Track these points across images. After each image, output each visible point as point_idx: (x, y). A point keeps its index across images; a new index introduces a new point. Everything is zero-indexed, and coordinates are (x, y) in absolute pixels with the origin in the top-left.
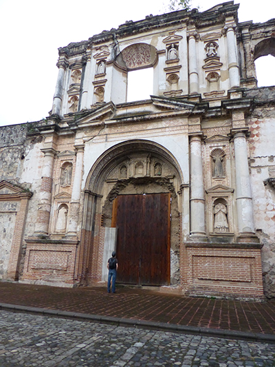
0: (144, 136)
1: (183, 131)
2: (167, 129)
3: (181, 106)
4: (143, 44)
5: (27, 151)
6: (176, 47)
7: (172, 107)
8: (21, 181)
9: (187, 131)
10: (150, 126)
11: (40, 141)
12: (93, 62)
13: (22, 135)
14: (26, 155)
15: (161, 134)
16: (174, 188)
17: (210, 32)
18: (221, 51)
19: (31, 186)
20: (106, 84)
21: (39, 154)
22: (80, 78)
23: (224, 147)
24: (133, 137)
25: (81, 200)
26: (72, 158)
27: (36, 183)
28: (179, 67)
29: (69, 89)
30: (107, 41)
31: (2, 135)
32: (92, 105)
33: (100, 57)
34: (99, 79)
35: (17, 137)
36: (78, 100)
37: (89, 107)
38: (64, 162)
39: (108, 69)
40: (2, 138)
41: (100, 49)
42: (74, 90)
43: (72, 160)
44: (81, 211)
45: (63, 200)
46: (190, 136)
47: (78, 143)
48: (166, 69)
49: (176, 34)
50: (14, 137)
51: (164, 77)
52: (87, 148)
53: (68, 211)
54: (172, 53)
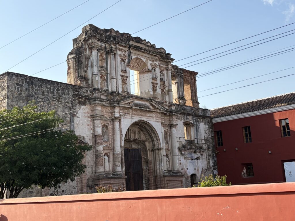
0: (147, 119)
1: (160, 121)
2: (155, 118)
3: (161, 108)
4: (141, 60)
5: (77, 110)
6: (154, 70)
7: (158, 107)
8: (77, 134)
10: (148, 115)
11: (85, 104)
12: (119, 59)
13: (68, 94)
14: (77, 113)
15: (153, 120)
16: (146, 146)
17: (161, 65)
18: (165, 78)
19: (84, 139)
20: (128, 79)
21: (86, 115)
22: (104, 62)
23: (167, 130)
24: (143, 119)
25: (123, 152)
26: (108, 123)
27: (87, 137)
28: (157, 84)
29: (99, 69)
30: (125, 47)
31: (50, 88)
32: (122, 92)
33: (122, 57)
34: (124, 74)
35: (65, 95)
36: (105, 80)
37: (120, 92)
38: (103, 124)
39: (127, 69)
40: (51, 92)
41: (122, 51)
42: (103, 71)
43: (108, 124)
44: (124, 159)
45: (106, 151)
46: (162, 124)
47: (117, 115)
48: (152, 83)
49: (155, 62)
50: (62, 95)
51: (152, 87)
52: (122, 120)
53: (108, 158)
54: (154, 73)
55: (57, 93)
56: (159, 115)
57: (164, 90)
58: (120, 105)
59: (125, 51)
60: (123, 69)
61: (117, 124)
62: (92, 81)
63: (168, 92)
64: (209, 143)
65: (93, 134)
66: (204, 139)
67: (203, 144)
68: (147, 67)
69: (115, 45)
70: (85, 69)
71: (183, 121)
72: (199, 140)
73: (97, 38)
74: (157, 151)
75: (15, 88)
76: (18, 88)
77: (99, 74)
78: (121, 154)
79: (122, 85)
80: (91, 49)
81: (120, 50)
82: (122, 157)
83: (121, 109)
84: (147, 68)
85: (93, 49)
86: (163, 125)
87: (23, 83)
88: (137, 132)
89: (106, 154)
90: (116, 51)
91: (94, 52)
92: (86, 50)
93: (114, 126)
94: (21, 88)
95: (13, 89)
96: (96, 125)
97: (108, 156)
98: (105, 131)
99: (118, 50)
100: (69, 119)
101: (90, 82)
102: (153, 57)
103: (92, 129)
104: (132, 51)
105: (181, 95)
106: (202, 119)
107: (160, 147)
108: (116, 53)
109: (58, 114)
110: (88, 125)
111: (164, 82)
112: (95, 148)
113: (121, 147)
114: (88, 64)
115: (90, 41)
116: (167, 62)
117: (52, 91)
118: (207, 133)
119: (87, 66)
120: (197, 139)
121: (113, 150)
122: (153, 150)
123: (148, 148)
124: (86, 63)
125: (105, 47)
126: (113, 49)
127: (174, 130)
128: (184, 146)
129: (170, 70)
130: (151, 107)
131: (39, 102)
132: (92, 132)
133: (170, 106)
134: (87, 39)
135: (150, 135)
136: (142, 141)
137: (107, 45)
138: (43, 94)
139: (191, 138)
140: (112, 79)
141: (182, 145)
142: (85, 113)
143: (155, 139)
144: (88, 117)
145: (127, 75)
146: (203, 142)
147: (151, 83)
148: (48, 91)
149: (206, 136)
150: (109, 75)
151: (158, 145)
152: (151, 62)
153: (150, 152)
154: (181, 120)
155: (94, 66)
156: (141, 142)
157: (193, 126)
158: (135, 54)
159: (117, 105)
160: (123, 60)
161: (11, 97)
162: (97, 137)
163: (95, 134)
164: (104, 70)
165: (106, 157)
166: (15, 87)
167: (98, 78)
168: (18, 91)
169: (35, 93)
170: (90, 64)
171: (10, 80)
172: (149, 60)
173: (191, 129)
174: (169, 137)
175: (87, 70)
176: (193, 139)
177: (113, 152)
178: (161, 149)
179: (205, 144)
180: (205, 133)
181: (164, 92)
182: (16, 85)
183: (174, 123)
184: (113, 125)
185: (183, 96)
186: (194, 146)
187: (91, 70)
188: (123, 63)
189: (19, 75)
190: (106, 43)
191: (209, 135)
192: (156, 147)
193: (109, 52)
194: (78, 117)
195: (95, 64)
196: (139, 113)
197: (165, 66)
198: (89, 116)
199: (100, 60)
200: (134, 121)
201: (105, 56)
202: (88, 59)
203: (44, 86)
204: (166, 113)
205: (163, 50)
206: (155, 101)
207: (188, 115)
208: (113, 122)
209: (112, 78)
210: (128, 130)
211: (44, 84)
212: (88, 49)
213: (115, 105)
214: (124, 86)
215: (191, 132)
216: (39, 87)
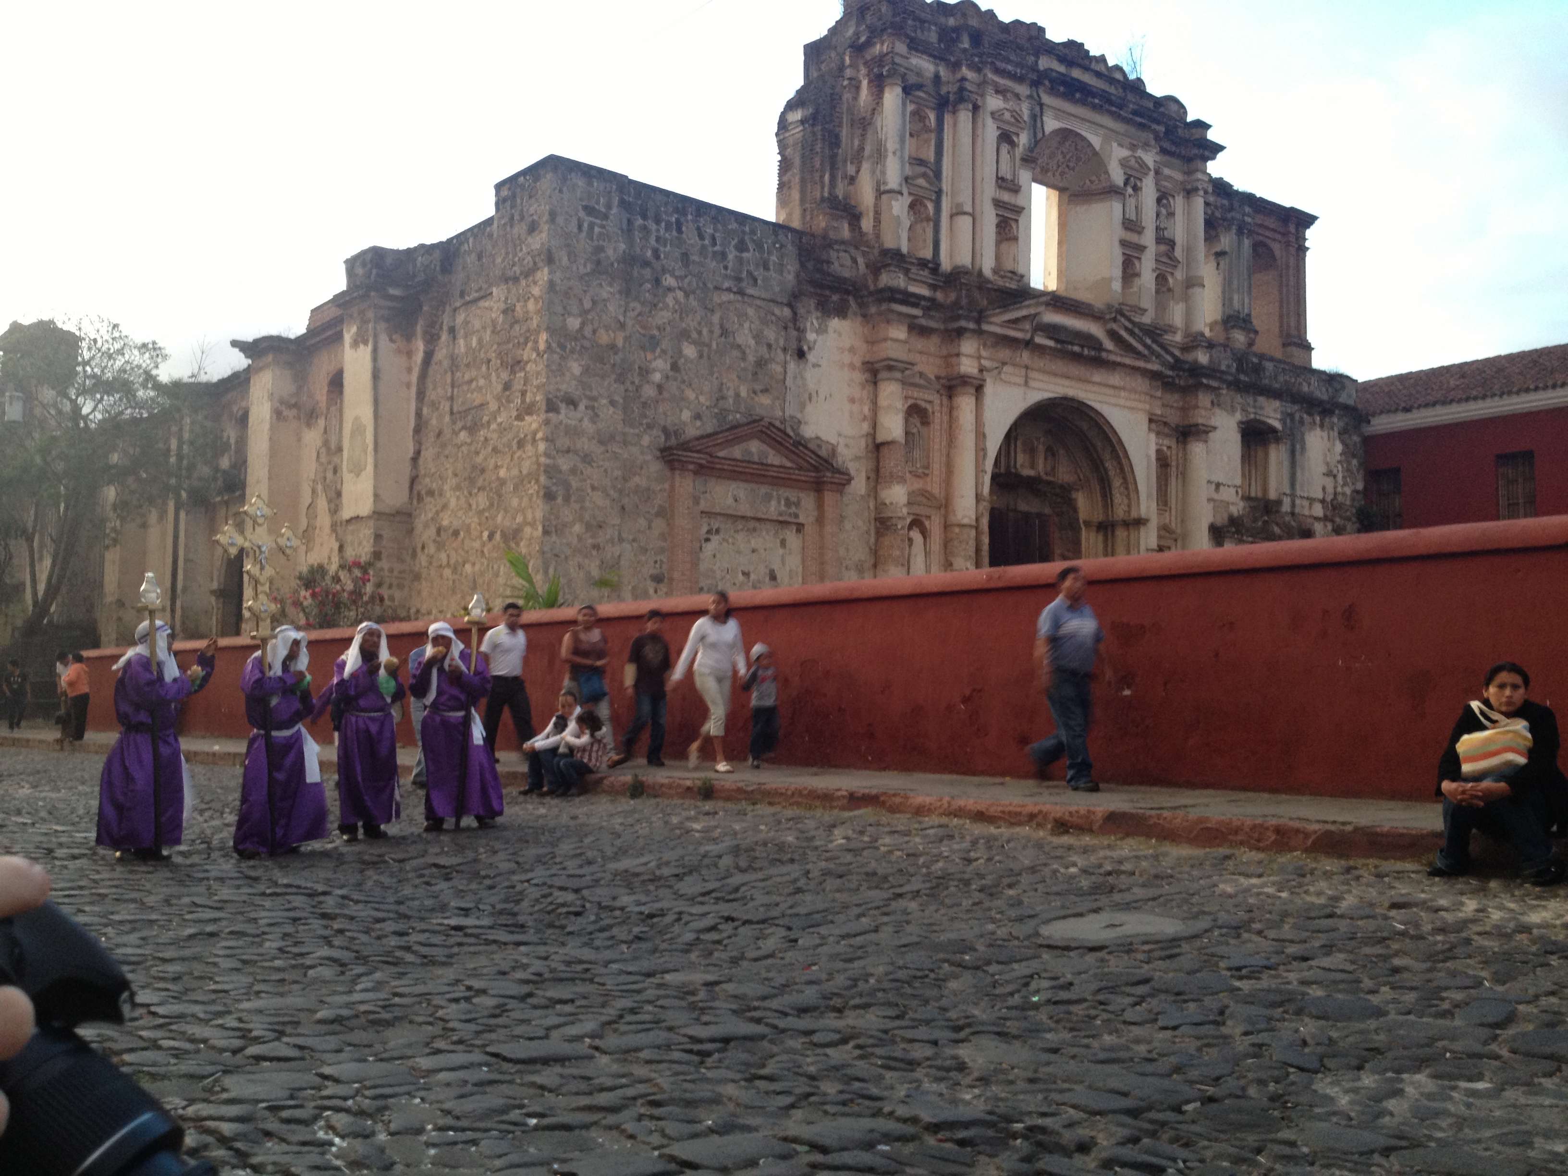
0: (1089, 396)
1: (1141, 406)
2: (1123, 394)
3: (1152, 352)
4: (1084, 139)
5: (811, 336)
6: (1136, 189)
7: (1140, 347)
8: (808, 432)
9: (1147, 407)
10: (1098, 376)
11: (841, 312)
12: (991, 131)
13: (781, 267)
14: (810, 349)
15: (1113, 400)
16: (1075, 510)
17: (1167, 171)
18: (1178, 231)
19: (834, 452)
20: (1022, 220)
21: (847, 358)
22: (927, 141)
23: (1169, 448)
24: (1071, 392)
25: (985, 522)
26: (930, 398)
27: (847, 446)
28: (1141, 248)
29: (908, 171)
30: (1020, 79)
31: (713, 239)
32: (995, 271)
33: (1005, 122)
34: (1006, 197)
35: (766, 268)
36: (928, 219)
37: (987, 271)
38: (910, 402)
39: (1024, 175)
40: (715, 253)
41: (1004, 96)
42: (921, 182)
43: (930, 402)
44: (986, 547)
45: (917, 510)
46: (1151, 421)
47: (968, 366)
48: (1123, 243)
49: (1140, 153)
50: (757, 266)
51: (1119, 260)
52: (989, 389)
53: (925, 537)
54: (1131, 202)
55: (740, 260)
56: (1141, 383)
57: (1170, 280)
58: (985, 327)
59: (1017, 96)
60: (1006, 171)
61: (966, 404)
62: (877, 220)
63: (1188, 287)
64: (1341, 517)
65: (873, 435)
66: (1323, 501)
67: (1317, 519)
68: (1107, 172)
69: (979, 70)
70: (851, 170)
71: (1238, 416)
72: (1298, 502)
73: (907, 36)
74: (1121, 533)
75: (580, 227)
76: (591, 226)
77: (905, 191)
78: (977, 528)
79: (998, 243)
80: (879, 84)
81: (997, 92)
82: (978, 541)
83: (985, 345)
84: (1103, 176)
85: (889, 81)
86: (1153, 426)
87: (609, 207)
88: (1041, 448)
89: (917, 523)
90: (983, 96)
91: (892, 97)
92: (858, 88)
93: (955, 413)
94: (602, 227)
95: (573, 227)
96: (883, 401)
97: (924, 533)
98: (915, 430)
99: (990, 90)
100: (779, 369)
101: (867, 224)
102: (1132, 130)
103: (865, 419)
104: (1046, 99)
105: (1236, 305)
106: (1320, 413)
107: (1134, 514)
108: (979, 103)
109: (739, 346)
110: (852, 400)
111: (1172, 243)
112: (876, 492)
113: (978, 498)
114: (862, 149)
115: (878, 47)
116: (1189, 160)
117: (717, 248)
118: (1335, 477)
119: (858, 157)
120: (1293, 496)
121: (943, 511)
122: (1106, 528)
123: (1082, 516)
124: (856, 143)
125: (937, 77)
126: (968, 85)
127: (1197, 449)
128: (1234, 521)
129: (1201, 193)
130: (1108, 344)
131: (670, 289)
132: (866, 427)
133: (1185, 349)
134: (863, 39)
135: (1097, 467)
136: (1062, 486)
137: (943, 72)
138: (685, 257)
139: (1265, 490)
140: (957, 214)
141: (1226, 516)
142: (842, 350)
143: (1117, 482)
144: (852, 367)
145: (1020, 201)
146: (1318, 510)
147: (1117, 244)
148: (703, 247)
149: (1330, 490)
150: (944, 198)
151: (1129, 506)
152: (1125, 153)
153: (1093, 535)
154: (1233, 410)
155: (886, 157)
156: (1058, 490)
157: (1278, 440)
158: (1059, 113)
159: (972, 325)
160: (1006, 138)
161: (565, 261)
162: (885, 451)
163: (879, 440)
164: (924, 175)
165: (916, 535)
166: (579, 220)
167: (899, 207)
168: (592, 239)
169: (656, 254)
170: (868, 150)
171: (561, 191)
172: (1115, 145)
173: (1267, 454)
174: (1173, 479)
175: (858, 171)
176: (1272, 495)
177: (946, 517)
178: (1140, 522)
179: (1326, 519)
180: (1329, 474)
181: (1169, 290)
182: (582, 214)
183: (1200, 421)
184: (951, 409)
185: (1246, 311)
186: (1277, 524)
187: (873, 172)
188: (1005, 148)
189: (594, 172)
190: (942, 59)
191: (1345, 484)
192: (1120, 512)
193: (952, 97)
194: (816, 365)
195: (891, 145)
196: (1059, 366)
197: (1178, 176)
198: (858, 364)
199: (911, 135)
200: (1035, 396)
201: (932, 116)
202: (864, 124)
203: (691, 225)
204: (1170, 373)
205: (1174, 107)
206: (1129, 320)
207: (1261, 394)
208: (950, 397)
209: (956, 212)
210: (1010, 437)
211: (690, 217)
212: (865, 83)
213: (963, 323)
214: (1004, 246)
215: (1266, 468)
216: (668, 228)
